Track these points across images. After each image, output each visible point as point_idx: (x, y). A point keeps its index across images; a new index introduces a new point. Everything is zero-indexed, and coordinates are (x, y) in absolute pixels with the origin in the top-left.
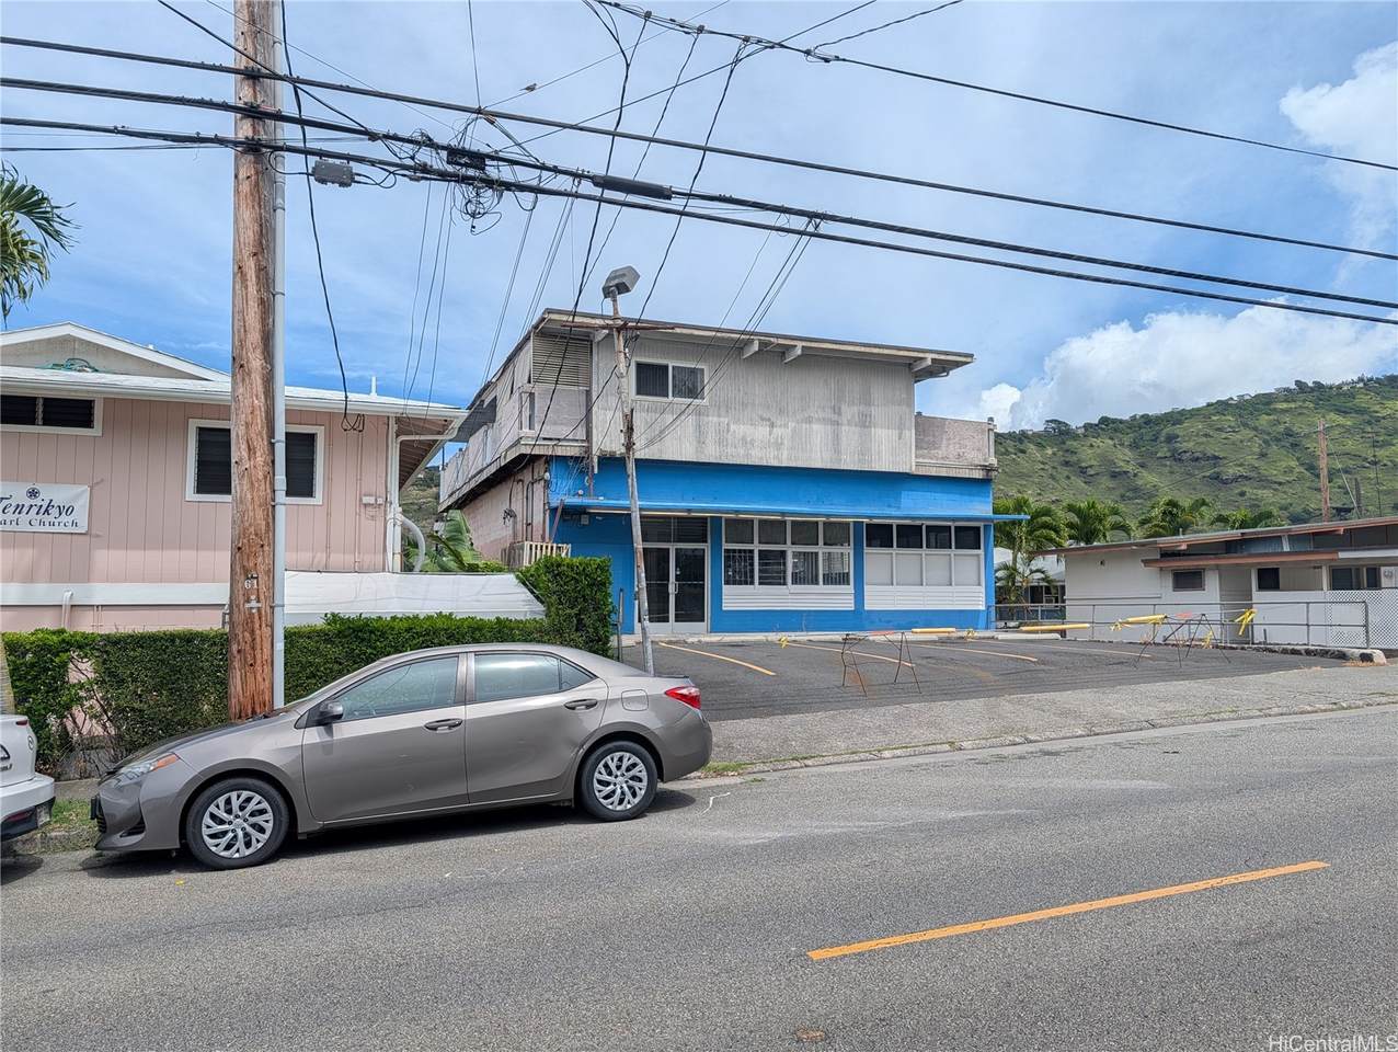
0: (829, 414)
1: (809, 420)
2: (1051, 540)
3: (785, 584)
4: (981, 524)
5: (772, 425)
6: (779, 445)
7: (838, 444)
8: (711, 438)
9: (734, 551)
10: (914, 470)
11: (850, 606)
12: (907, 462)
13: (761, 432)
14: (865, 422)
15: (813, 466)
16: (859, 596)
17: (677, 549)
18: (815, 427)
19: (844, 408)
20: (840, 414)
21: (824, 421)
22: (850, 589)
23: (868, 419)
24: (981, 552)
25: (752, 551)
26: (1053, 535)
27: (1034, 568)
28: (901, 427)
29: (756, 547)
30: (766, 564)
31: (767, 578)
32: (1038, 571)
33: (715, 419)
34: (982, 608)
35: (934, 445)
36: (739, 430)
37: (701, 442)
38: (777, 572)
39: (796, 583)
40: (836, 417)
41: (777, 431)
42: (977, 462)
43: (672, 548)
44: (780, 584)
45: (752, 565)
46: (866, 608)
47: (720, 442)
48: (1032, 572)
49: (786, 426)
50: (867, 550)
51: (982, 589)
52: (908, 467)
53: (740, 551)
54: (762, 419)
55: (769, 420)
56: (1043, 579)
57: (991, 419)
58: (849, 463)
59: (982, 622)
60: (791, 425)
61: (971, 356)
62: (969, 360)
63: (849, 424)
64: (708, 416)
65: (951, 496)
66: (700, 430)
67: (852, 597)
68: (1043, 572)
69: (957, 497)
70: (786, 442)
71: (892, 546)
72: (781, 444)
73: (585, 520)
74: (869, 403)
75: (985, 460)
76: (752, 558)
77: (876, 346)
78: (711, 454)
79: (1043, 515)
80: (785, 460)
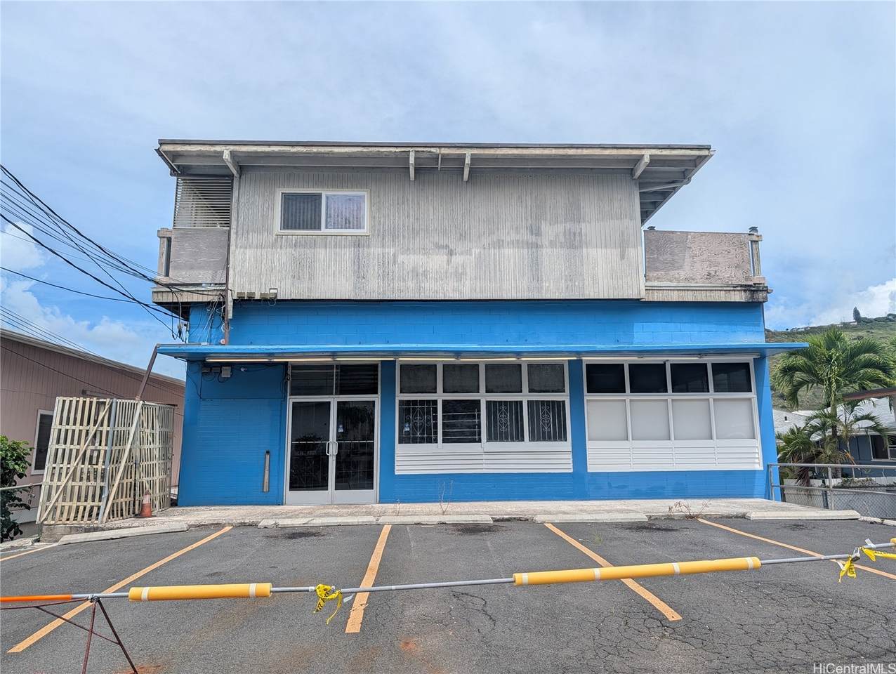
0: (526, 236)
1: (499, 244)
2: (878, 381)
3: (480, 441)
4: (748, 359)
5: (451, 253)
6: (459, 276)
7: (537, 270)
8: (373, 271)
9: (415, 402)
10: (644, 296)
11: (569, 469)
12: (634, 286)
13: (437, 261)
14: (573, 242)
15: (505, 297)
16: (579, 453)
17: (339, 403)
18: (507, 252)
19: (545, 228)
20: (539, 234)
21: (517, 244)
22: (567, 445)
23: (577, 238)
24: (752, 395)
25: (435, 402)
26: (881, 375)
27: (859, 414)
28: (623, 245)
29: (440, 397)
30: (454, 417)
31: (454, 434)
32: (863, 418)
33: (379, 250)
34: (759, 467)
35: (673, 265)
36: (409, 260)
37: (360, 275)
38: (469, 427)
39: (496, 440)
40: (534, 238)
41: (457, 259)
42: (735, 282)
43: (334, 400)
44: (474, 441)
45: (435, 418)
46: (589, 471)
47: (385, 276)
48: (857, 419)
49: (469, 252)
50: (588, 397)
51: (757, 442)
52: (635, 291)
53: (422, 402)
54: (438, 246)
55: (447, 246)
56: (872, 428)
57: (754, 229)
58: (552, 289)
59: (760, 485)
60: (476, 251)
61: (708, 148)
62: (704, 153)
63: (552, 244)
64: (369, 246)
65: (706, 327)
66: (359, 264)
67: (570, 456)
68: (872, 419)
69: (713, 327)
70: (468, 270)
71: (624, 391)
72: (462, 273)
73: (226, 373)
74: (577, 219)
75: (747, 279)
76: (435, 411)
77: (571, 147)
78: (373, 290)
79: (865, 352)
80: (467, 292)
